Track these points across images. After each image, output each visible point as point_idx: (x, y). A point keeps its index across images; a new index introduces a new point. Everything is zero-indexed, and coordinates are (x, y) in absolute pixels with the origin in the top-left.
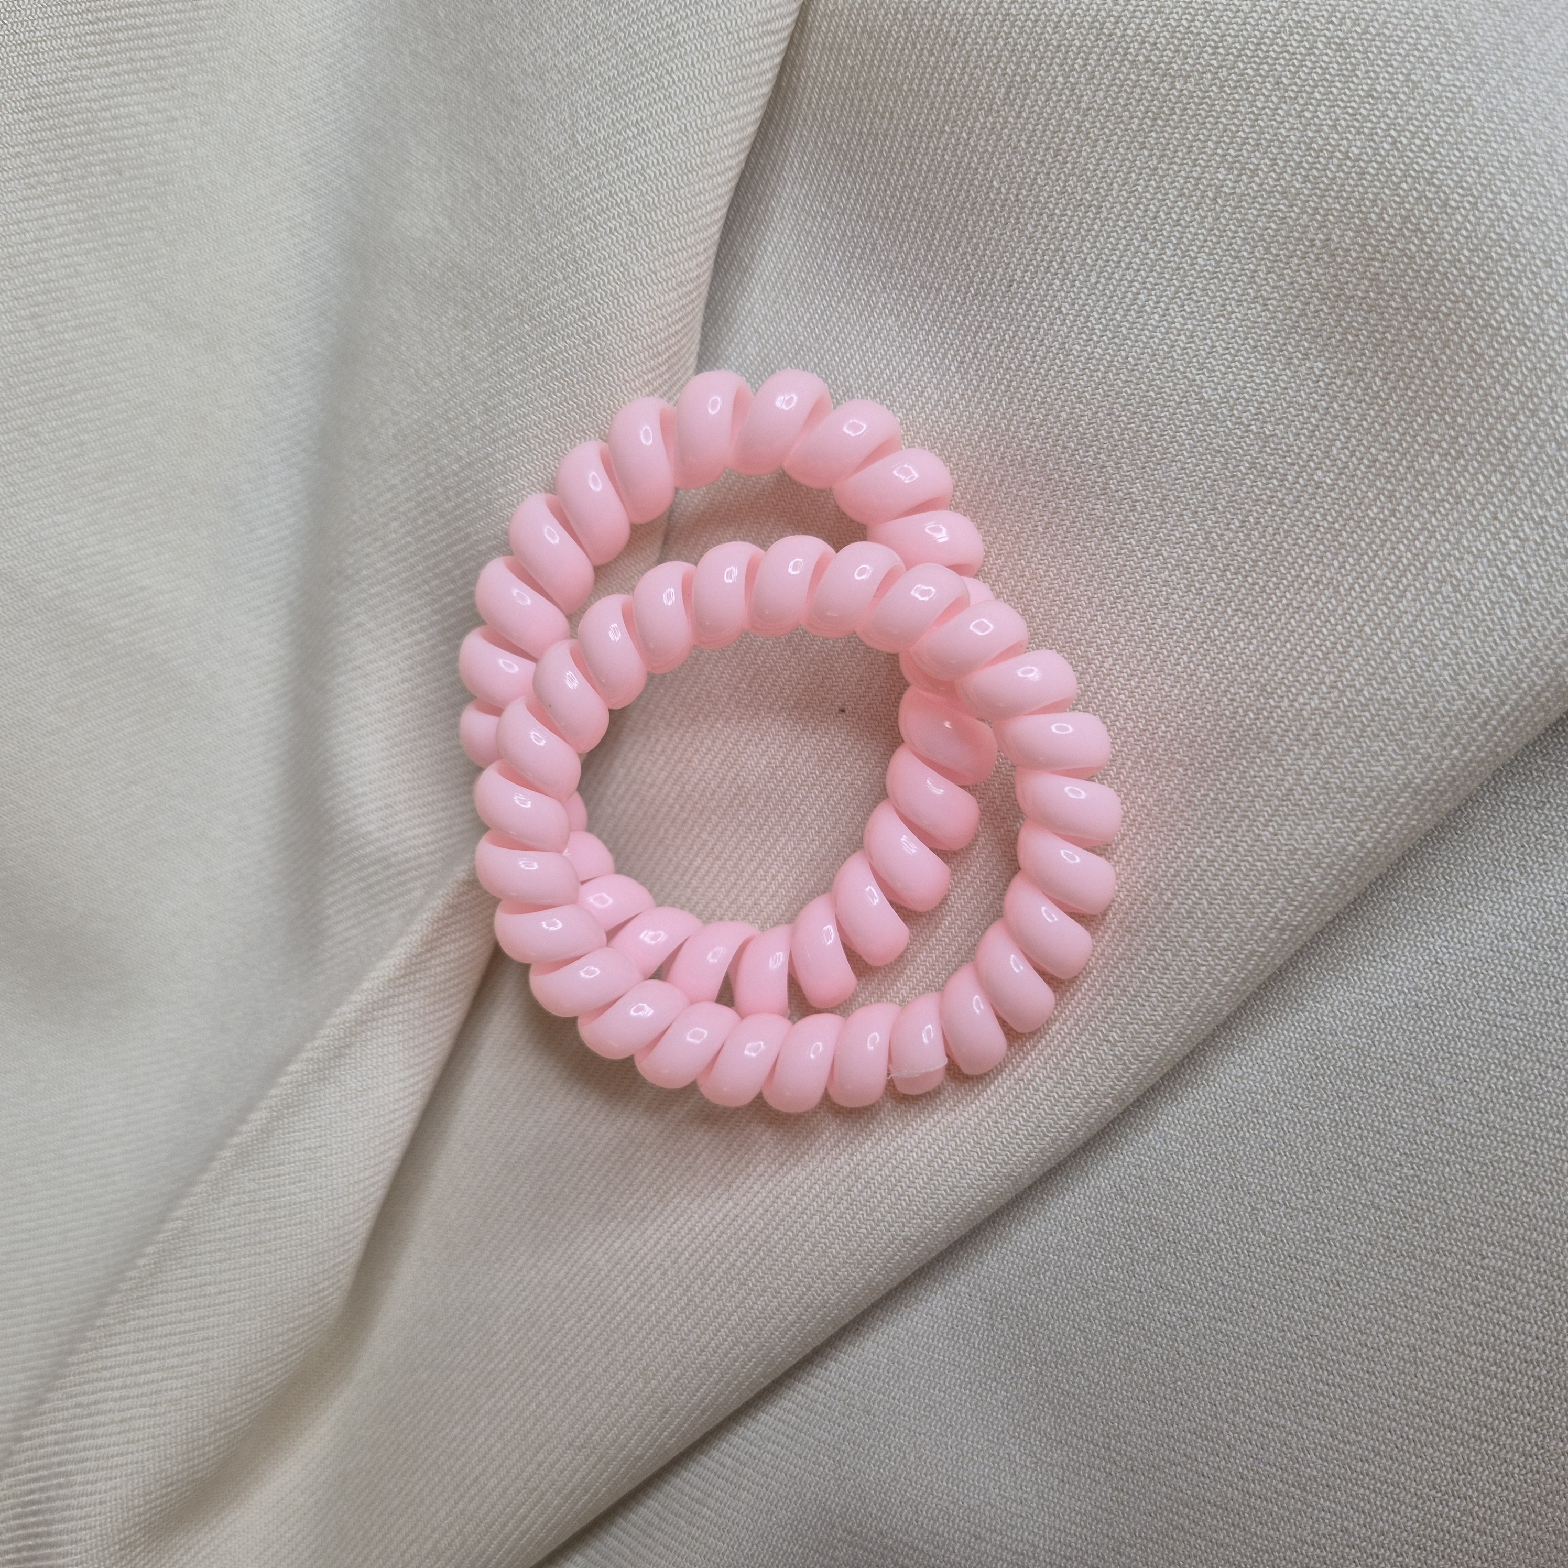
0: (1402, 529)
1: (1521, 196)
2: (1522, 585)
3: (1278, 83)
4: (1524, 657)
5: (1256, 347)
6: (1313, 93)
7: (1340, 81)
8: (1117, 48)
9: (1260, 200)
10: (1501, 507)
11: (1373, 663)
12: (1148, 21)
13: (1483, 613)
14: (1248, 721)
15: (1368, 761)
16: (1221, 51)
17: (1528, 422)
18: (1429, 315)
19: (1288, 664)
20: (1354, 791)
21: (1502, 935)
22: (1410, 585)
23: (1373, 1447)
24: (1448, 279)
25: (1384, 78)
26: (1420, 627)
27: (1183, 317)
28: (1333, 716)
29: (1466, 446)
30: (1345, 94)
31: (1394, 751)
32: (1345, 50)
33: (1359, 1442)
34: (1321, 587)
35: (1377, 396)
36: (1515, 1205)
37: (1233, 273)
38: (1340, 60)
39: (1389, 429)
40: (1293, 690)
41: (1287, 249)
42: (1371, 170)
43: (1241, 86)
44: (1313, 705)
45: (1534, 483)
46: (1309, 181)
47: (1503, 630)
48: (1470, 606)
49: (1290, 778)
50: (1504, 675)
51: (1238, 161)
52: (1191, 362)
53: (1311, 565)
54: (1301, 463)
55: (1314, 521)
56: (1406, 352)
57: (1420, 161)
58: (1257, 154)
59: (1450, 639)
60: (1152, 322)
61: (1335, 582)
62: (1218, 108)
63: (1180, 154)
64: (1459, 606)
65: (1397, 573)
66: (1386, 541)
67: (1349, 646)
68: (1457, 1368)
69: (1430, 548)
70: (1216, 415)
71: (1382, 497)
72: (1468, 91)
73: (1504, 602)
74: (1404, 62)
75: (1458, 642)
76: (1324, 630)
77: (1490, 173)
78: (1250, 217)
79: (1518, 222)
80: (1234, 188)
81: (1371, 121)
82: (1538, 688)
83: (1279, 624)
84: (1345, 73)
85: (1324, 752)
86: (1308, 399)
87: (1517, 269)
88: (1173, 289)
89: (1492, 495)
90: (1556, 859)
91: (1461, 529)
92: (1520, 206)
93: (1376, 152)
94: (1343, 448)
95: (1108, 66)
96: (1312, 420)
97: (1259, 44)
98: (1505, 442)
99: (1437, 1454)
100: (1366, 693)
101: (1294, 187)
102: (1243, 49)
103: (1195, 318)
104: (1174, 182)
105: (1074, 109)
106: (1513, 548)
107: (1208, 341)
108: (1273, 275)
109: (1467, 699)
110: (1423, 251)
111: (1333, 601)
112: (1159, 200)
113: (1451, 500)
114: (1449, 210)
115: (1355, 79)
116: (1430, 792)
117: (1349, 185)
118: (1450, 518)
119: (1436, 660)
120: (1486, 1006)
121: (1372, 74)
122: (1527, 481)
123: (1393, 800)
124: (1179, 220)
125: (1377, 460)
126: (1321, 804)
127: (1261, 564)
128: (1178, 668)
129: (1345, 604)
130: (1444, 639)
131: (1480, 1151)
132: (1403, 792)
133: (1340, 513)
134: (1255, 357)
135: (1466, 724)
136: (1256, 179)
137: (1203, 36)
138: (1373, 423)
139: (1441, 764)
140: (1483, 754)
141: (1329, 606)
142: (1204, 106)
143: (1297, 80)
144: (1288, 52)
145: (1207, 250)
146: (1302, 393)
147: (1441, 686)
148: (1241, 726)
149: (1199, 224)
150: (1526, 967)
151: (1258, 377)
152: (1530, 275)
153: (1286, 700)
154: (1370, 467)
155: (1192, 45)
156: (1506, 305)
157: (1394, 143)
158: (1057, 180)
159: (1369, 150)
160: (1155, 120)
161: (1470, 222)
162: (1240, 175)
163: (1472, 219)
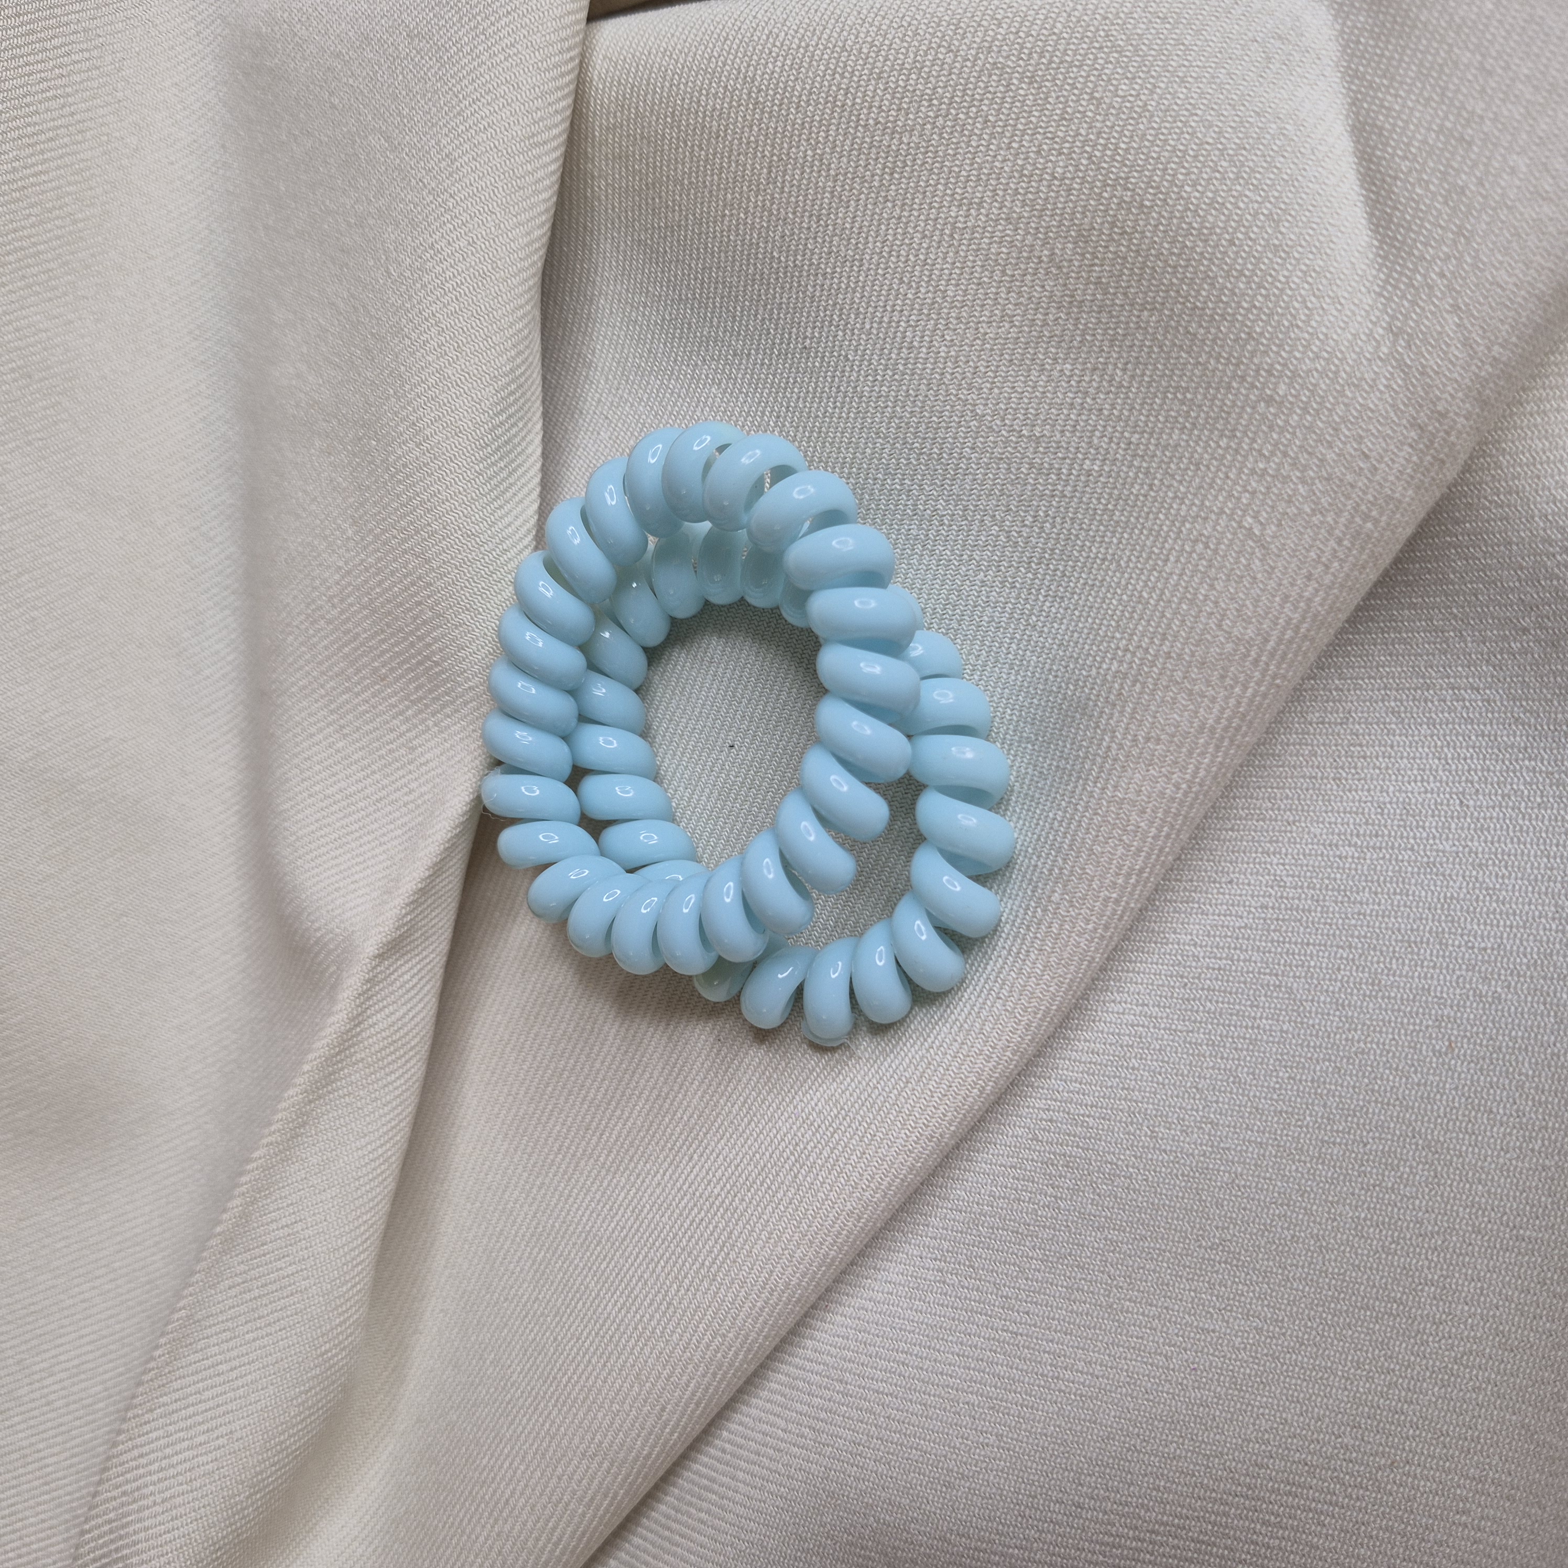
2: (1257, 533)
3: (986, 122)
4: (1274, 596)
5: (1012, 360)
6: (1016, 125)
8: (850, 117)
16: (935, 102)
22: (1171, 549)
35: (1120, 386)
41: (1020, 268)
43: (956, 130)
44: (1114, 669)
46: (1027, 205)
47: (1250, 575)
50: (1261, 615)
51: (965, 198)
53: (1097, 545)
55: (1092, 505)
56: (1136, 342)
58: (980, 188)
64: (1211, 560)
65: (1161, 540)
78: (984, 246)
89: (1222, 458)
91: (1203, 492)
95: (846, 134)
100: (1151, 651)
102: (953, 97)
103: (955, 345)
104: (916, 226)
105: (825, 177)
106: (1245, 501)
107: (971, 363)
108: (1013, 294)
109: (1234, 642)
110: (1132, 251)
111: (1117, 574)
112: (907, 245)
113: (1192, 467)
114: (1145, 210)
115: (1049, 106)
116: (1225, 730)
117: (1060, 202)
118: (1194, 484)
123: (1193, 742)
124: (926, 260)
136: (983, 211)
137: (918, 92)
139: (1228, 704)
140: (1263, 688)
142: (930, 154)
145: (953, 282)
147: (1210, 634)
149: (943, 260)
151: (1019, 387)
155: (911, 102)
156: (1206, 286)
157: (1089, 158)
158: (824, 241)
159: (1070, 168)
160: (892, 174)
161: (1163, 217)
162: (969, 210)
163: (1165, 214)
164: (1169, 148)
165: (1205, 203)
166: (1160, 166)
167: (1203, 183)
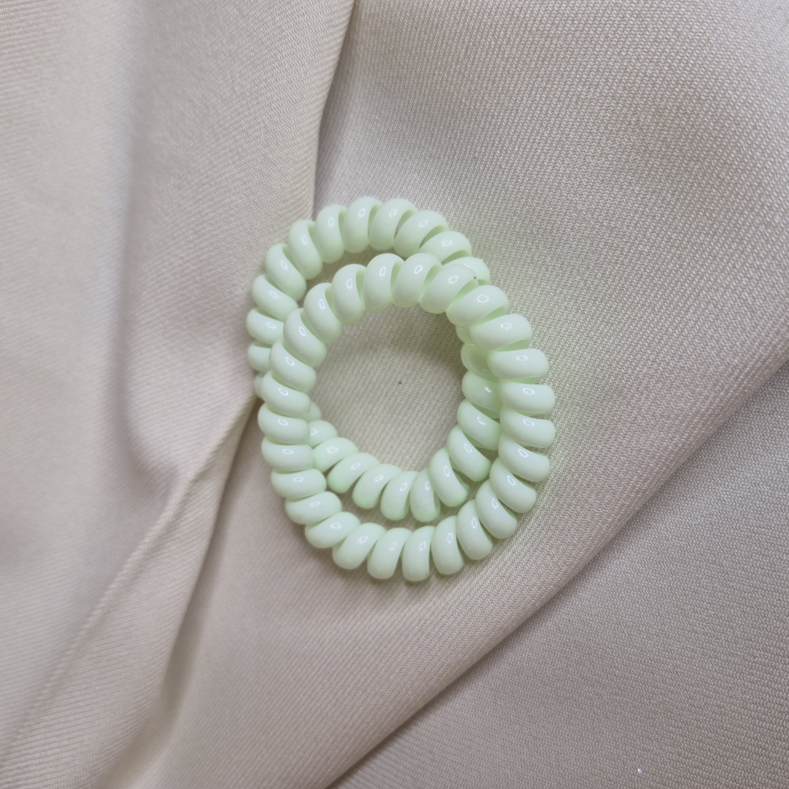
0: (686, 275)
1: (739, 91)
2: (750, 303)
3: (607, 38)
4: (755, 341)
5: (603, 180)
6: (625, 41)
7: (639, 34)
8: (521, 24)
9: (601, 101)
10: (737, 261)
11: (674, 348)
12: (537, 9)
13: (731, 319)
14: (611, 381)
15: (675, 401)
16: (576, 22)
17: (749, 215)
18: (695, 159)
19: (630, 349)
20: (669, 417)
21: (755, 484)
22: (691, 305)
23: (701, 760)
24: (703, 139)
25: (663, 31)
26: (698, 328)
27: (564, 167)
28: (655, 377)
29: (718, 229)
30: (643, 41)
31: (689, 394)
32: (641, 17)
33: (693, 757)
34: (645, 307)
35: (669, 203)
36: (770, 629)
37: (589, 141)
38: (639, 23)
39: (677, 221)
40: (633, 364)
41: (617, 127)
42: (659, 82)
43: (587, 40)
44: (644, 372)
45: (754, 247)
46: (626, 90)
47: (742, 327)
48: (724, 316)
49: (635, 411)
50: (744, 352)
51: (588, 81)
52: (570, 191)
53: (640, 296)
54: (631, 241)
55: (640, 272)
56: (683, 179)
57: (684, 75)
58: (598, 76)
59: (715, 333)
60: (548, 170)
61: (652, 305)
62: (576, 53)
63: (557, 79)
64: (718, 316)
65: (685, 299)
66: (678, 282)
67: (661, 339)
68: (744, 716)
69: (701, 285)
70: (585, 218)
71: (675, 258)
72: (708, 35)
73: (742, 313)
74: (673, 21)
75: (718, 335)
76: (648, 331)
77: (722, 79)
78: (596, 111)
79: (738, 105)
80: (587, 95)
81: (657, 55)
82: (764, 357)
83: (624, 328)
84: (642, 29)
85: (651, 396)
86: (632, 207)
87: (739, 132)
88: (558, 152)
89: (732, 255)
90: (782, 441)
91: (717, 274)
92: (739, 96)
93: (660, 71)
94: (653, 233)
95: (517, 34)
96: (636, 218)
97: (595, 17)
98: (738, 226)
99: (736, 763)
100: (671, 364)
101: (618, 93)
102: (587, 20)
103: (570, 167)
104: (555, 94)
105: (501, 59)
106: (745, 283)
107: (578, 179)
108: (610, 141)
109: (725, 365)
110: (689, 124)
111: (652, 315)
112: (548, 105)
113: (711, 258)
114: (701, 102)
115: (647, 33)
116: (710, 415)
117: (648, 91)
118: (711, 268)
119: (707, 345)
120: (748, 522)
121: (656, 29)
122: (750, 246)
123: (690, 420)
124: (558, 115)
125: (671, 238)
126: (652, 425)
127: (613, 296)
128: (574, 353)
129: (658, 316)
130: (711, 334)
131: (749, 600)
132: (695, 416)
133: (653, 267)
134: (603, 186)
135: (726, 379)
136: (598, 90)
137: (566, 15)
138: (668, 218)
139: (715, 400)
140: (737, 394)
141: (650, 317)
142: (569, 52)
143: (617, 35)
144: (611, 20)
145: (574, 130)
146: (629, 204)
147: (711, 359)
148: (608, 384)
149: (569, 116)
150: (769, 500)
151: (605, 196)
152: (746, 134)
153: (630, 369)
154: (668, 242)
155: (561, 20)
156: (734, 151)
157: (670, 66)
158: (495, 97)
159: (657, 71)
160: (543, 61)
161: (713, 107)
162: (589, 88)
163: (714, 105)
164: (721, 67)
165: (740, 102)
166: (714, 77)
167: (740, 90)
